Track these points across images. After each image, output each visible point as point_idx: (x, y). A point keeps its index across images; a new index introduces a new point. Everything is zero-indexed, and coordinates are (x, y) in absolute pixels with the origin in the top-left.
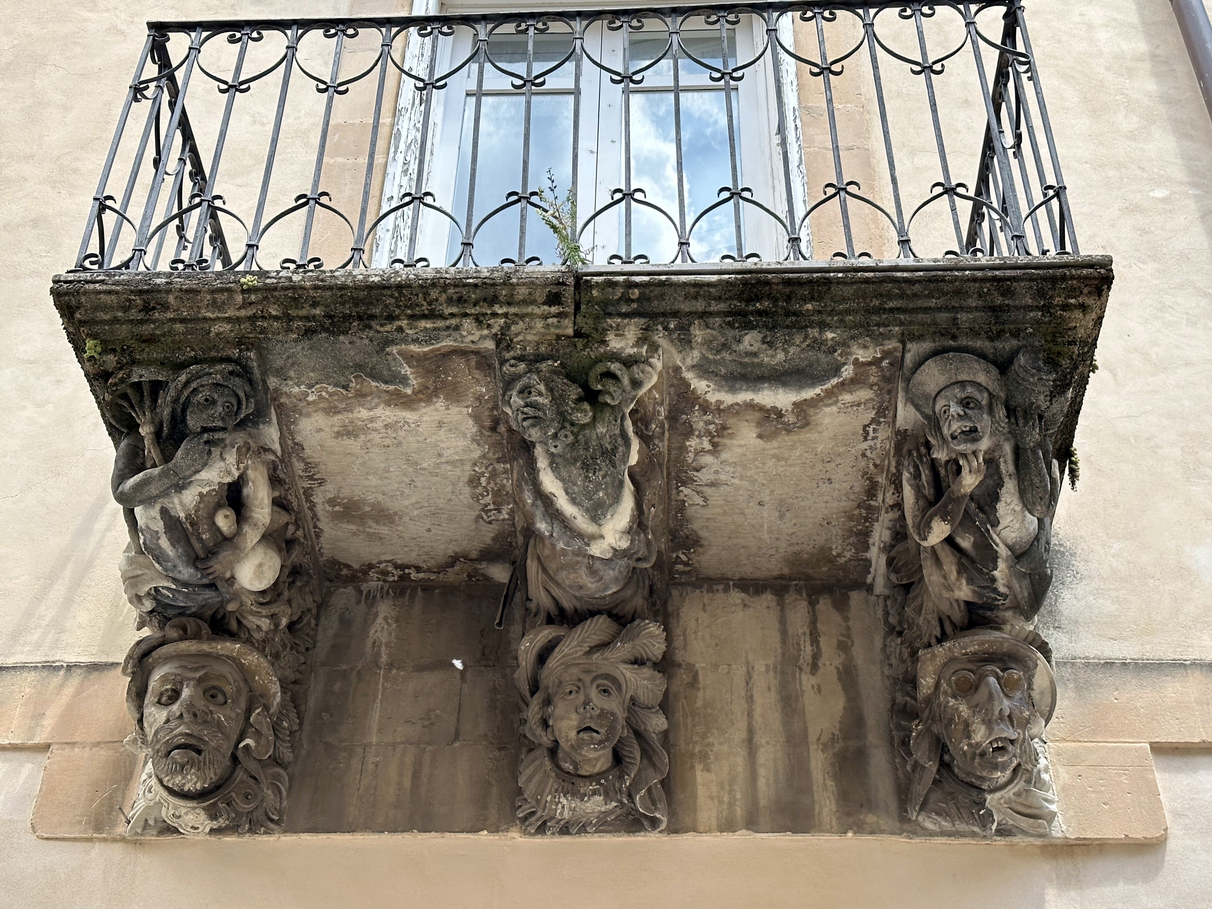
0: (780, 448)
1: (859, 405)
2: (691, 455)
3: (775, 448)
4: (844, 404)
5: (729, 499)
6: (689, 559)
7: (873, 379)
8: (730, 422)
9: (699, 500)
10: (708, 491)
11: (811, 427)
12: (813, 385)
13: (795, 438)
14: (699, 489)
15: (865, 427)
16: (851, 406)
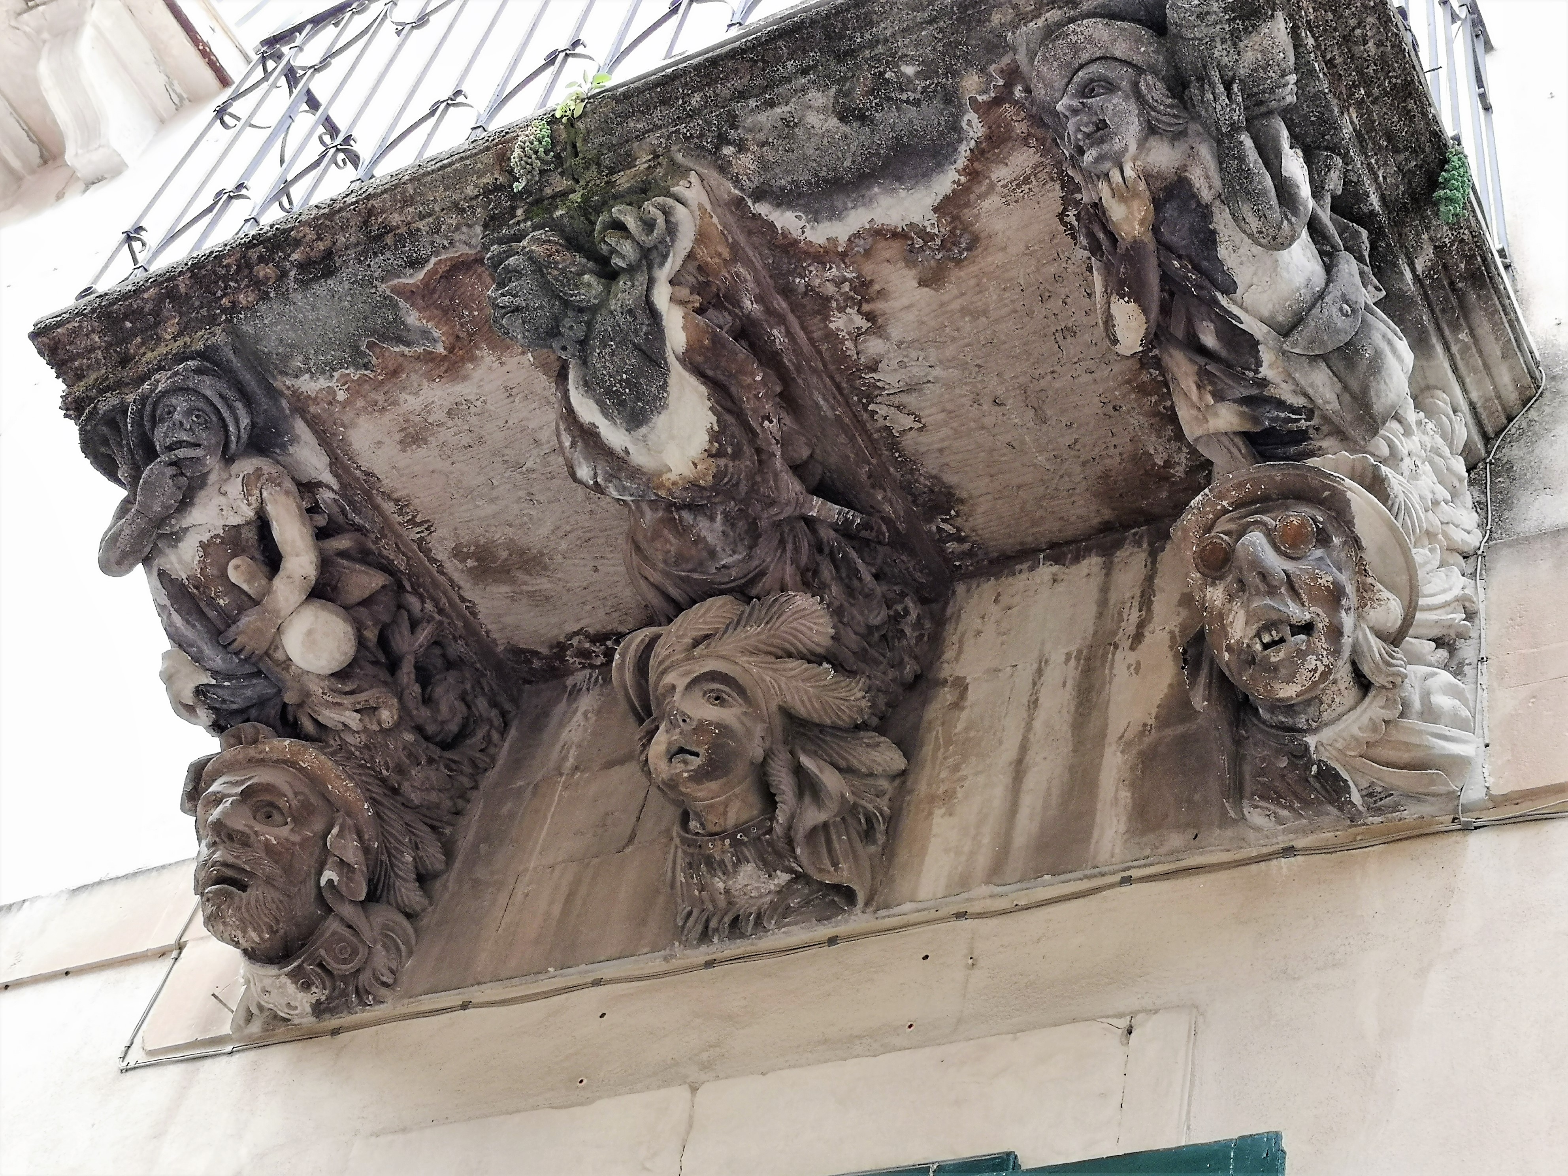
0: (962, 294)
1: (1027, 180)
2: (849, 344)
3: (956, 297)
4: (1004, 186)
5: (949, 406)
6: (959, 530)
7: (1020, 128)
8: (868, 269)
9: (907, 422)
10: (910, 400)
11: (984, 242)
12: (939, 167)
13: (973, 269)
14: (896, 400)
15: (1061, 216)
16: (1018, 186)
